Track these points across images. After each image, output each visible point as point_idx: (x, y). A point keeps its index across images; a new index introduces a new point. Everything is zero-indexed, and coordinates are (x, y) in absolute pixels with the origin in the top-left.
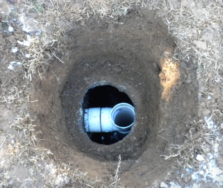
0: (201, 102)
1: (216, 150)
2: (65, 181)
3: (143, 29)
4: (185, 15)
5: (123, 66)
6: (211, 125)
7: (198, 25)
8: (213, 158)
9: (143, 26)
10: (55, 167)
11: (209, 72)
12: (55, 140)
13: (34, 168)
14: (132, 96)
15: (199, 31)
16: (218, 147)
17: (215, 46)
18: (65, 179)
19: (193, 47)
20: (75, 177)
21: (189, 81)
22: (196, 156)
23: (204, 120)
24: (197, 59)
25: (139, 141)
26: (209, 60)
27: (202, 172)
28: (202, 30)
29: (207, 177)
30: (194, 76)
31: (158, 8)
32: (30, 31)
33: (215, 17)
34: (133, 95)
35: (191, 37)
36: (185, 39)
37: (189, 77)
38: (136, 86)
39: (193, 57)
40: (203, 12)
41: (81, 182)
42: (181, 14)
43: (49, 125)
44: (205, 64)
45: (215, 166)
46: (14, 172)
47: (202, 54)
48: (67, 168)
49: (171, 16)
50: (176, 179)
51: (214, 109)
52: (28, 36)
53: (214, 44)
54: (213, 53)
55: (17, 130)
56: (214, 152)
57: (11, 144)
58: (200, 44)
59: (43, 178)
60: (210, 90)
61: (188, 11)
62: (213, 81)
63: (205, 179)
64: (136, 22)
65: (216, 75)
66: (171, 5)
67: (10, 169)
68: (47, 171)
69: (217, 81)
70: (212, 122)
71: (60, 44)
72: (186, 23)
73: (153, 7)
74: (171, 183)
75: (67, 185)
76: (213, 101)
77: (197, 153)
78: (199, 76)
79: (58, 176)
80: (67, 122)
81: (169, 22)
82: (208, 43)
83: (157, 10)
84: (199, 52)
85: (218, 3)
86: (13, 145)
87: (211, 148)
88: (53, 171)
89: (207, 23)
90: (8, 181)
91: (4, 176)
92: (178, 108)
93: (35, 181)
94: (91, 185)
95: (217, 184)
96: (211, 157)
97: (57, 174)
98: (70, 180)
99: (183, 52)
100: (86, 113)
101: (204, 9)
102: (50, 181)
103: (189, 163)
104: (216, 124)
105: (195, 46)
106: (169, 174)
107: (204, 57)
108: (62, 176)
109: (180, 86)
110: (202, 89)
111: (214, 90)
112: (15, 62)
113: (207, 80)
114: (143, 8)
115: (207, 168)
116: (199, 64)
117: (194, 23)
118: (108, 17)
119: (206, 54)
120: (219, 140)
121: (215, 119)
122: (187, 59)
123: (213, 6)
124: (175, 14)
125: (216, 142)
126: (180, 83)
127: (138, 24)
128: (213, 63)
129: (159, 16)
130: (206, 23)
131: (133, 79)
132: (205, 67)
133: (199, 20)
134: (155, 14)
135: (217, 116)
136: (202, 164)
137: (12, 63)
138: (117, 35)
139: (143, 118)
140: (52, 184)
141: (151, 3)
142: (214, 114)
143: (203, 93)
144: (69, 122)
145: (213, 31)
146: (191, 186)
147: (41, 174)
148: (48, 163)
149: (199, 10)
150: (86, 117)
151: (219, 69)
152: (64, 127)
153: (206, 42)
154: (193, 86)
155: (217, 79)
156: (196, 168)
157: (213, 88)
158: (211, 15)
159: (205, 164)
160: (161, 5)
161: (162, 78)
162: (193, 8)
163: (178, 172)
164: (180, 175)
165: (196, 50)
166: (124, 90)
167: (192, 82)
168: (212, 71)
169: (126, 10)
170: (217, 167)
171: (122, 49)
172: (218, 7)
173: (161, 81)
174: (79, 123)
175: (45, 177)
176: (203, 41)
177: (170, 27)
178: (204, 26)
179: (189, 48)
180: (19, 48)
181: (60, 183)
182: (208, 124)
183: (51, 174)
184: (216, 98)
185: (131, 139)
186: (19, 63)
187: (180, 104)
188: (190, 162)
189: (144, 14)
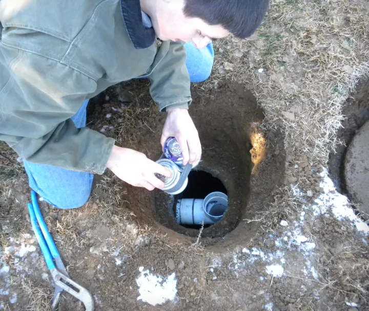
0: (287, 170)
1: (302, 218)
2: (144, 241)
3: (235, 105)
4: (273, 88)
5: (217, 150)
6: (297, 192)
7: (287, 98)
8: (299, 226)
9: (234, 101)
10: (137, 227)
11: (297, 142)
12: (141, 211)
13: (116, 228)
14: (225, 181)
15: (288, 103)
16: (305, 215)
17: (303, 118)
18: (146, 239)
19: (281, 117)
20: (155, 238)
21: (277, 152)
22: (280, 222)
23: (290, 187)
24: (284, 129)
25: (230, 225)
26: (297, 130)
27: (286, 239)
28: (290, 102)
29: (291, 244)
30: (282, 146)
31: (247, 81)
32: (124, 100)
33: (304, 90)
34: (227, 180)
35: (278, 109)
36: (273, 111)
37: (278, 148)
38: (230, 169)
39: (281, 127)
40: (292, 86)
41: (161, 243)
42: (269, 87)
43: (136, 197)
44: (292, 134)
45: (301, 234)
46: (96, 231)
47: (290, 124)
48: (148, 229)
49: (260, 89)
50: (259, 244)
51: (301, 177)
52: (122, 105)
53: (303, 116)
54: (301, 124)
55: (103, 190)
56: (300, 219)
57: (96, 203)
58: (287, 115)
59: (124, 237)
60: (297, 158)
61: (277, 85)
62: (300, 150)
63: (289, 247)
64: (227, 98)
65: (304, 145)
66: (260, 79)
67: (92, 228)
68: (128, 231)
69: (305, 151)
70: (298, 190)
71: (152, 113)
72: (274, 95)
73: (242, 80)
74: (253, 249)
75: (146, 245)
76: (301, 169)
77: (281, 219)
78: (286, 145)
79: (139, 236)
80: (156, 203)
81: (257, 94)
82: (296, 115)
83: (247, 83)
84: (286, 122)
85: (307, 78)
86: (97, 204)
87: (297, 215)
88: (135, 231)
89: (296, 96)
90: (89, 239)
91: (86, 234)
92: (267, 181)
93: (116, 241)
94: (171, 246)
95: (302, 253)
96: (297, 225)
97: (138, 234)
98: (150, 241)
99: (271, 122)
100: (178, 202)
101: (293, 84)
102: (130, 241)
103: (272, 228)
104: (302, 192)
105: (283, 116)
106: (251, 240)
107: (291, 127)
108: (143, 236)
109: (269, 159)
110: (290, 158)
111: (301, 158)
112: (107, 126)
113: (294, 149)
114: (233, 81)
115: (293, 235)
116: (287, 133)
117: (282, 95)
118: (199, 88)
119: (293, 125)
120: (306, 208)
121: (301, 187)
122: (275, 129)
123: (302, 81)
124: (263, 87)
125: (302, 210)
126: (269, 156)
127: (230, 100)
128: (301, 134)
129: (248, 89)
130: (294, 95)
131: (226, 163)
132: (292, 136)
133: (287, 93)
134: (244, 87)
135: (303, 184)
136: (287, 230)
137: (105, 127)
138: (209, 112)
139: (235, 203)
140: (132, 244)
141: (241, 77)
142: (301, 182)
143: (290, 162)
144: (158, 203)
145: (301, 103)
146: (274, 253)
147: (122, 234)
148: (130, 224)
149: (288, 84)
150: (178, 206)
151: (307, 140)
152: (153, 207)
153: (295, 113)
154: (282, 156)
155: (305, 149)
156: (280, 234)
157: (300, 156)
158: (299, 89)
159: (290, 231)
160: (250, 79)
161: (252, 155)
162: (282, 82)
163: (261, 238)
164: (263, 240)
165: (284, 120)
166: (218, 175)
167: (280, 153)
168: (299, 141)
169: (216, 83)
170: (303, 235)
171: (215, 129)
172: (306, 82)
173: (252, 158)
174: (168, 205)
175: (125, 237)
176: (292, 112)
177: (259, 99)
178: (293, 98)
179: (277, 118)
180: (113, 114)
181: (140, 243)
182: (294, 191)
183: (132, 235)
184: (303, 167)
185: (222, 224)
186: (111, 127)
187: (269, 177)
188: (274, 228)
189: (235, 88)
